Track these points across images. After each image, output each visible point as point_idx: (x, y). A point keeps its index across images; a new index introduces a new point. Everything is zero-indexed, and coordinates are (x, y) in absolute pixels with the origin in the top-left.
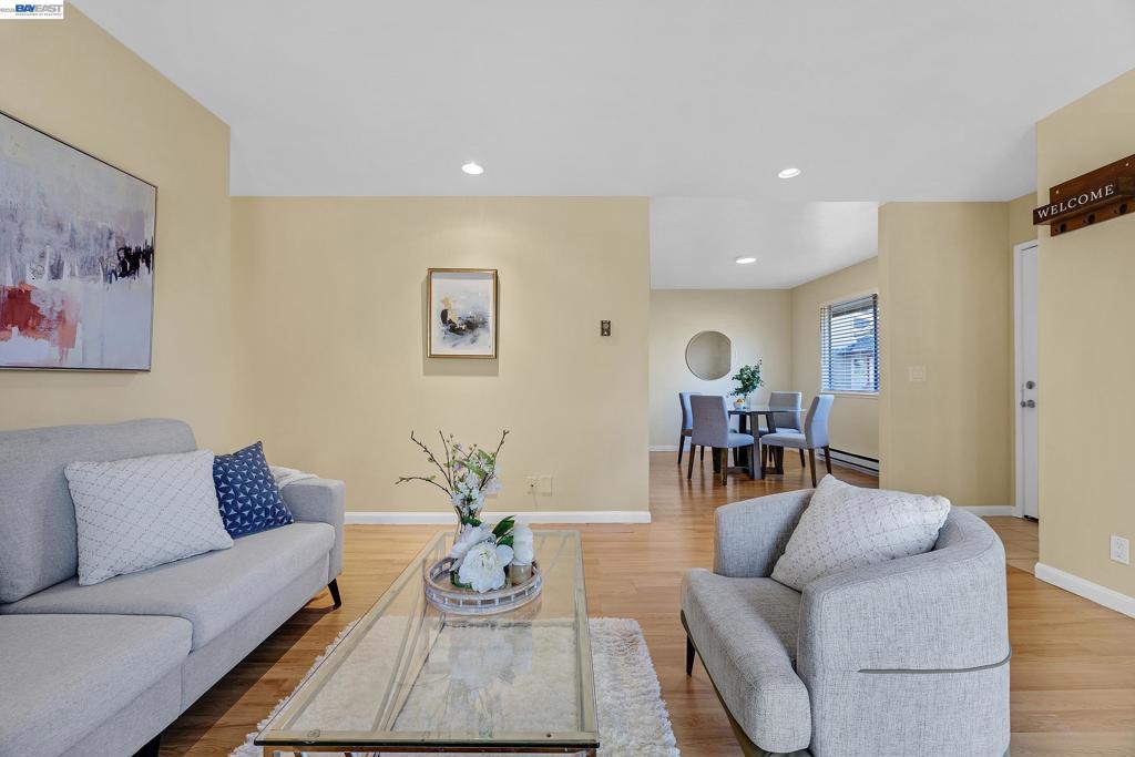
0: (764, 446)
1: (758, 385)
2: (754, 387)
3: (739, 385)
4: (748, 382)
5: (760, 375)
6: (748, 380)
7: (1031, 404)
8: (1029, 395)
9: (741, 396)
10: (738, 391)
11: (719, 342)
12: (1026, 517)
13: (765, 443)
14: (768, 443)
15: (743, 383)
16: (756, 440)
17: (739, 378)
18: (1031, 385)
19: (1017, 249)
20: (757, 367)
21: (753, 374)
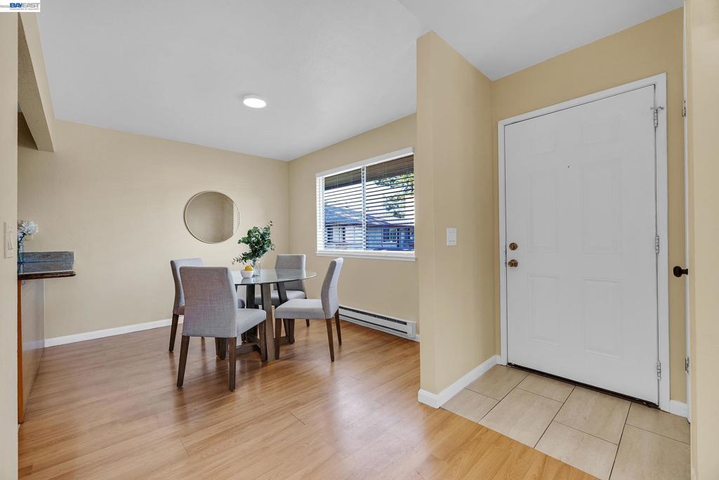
0: (278, 320)
1: (269, 249)
2: (265, 251)
3: (247, 249)
4: (257, 245)
5: (272, 237)
6: (258, 243)
7: (514, 264)
8: (512, 255)
9: (250, 262)
10: (246, 257)
11: (219, 204)
12: (509, 364)
13: (279, 317)
14: (282, 317)
15: (252, 247)
16: (269, 314)
17: (247, 241)
18: (514, 247)
19: (501, 124)
20: (267, 229)
21: (263, 236)
